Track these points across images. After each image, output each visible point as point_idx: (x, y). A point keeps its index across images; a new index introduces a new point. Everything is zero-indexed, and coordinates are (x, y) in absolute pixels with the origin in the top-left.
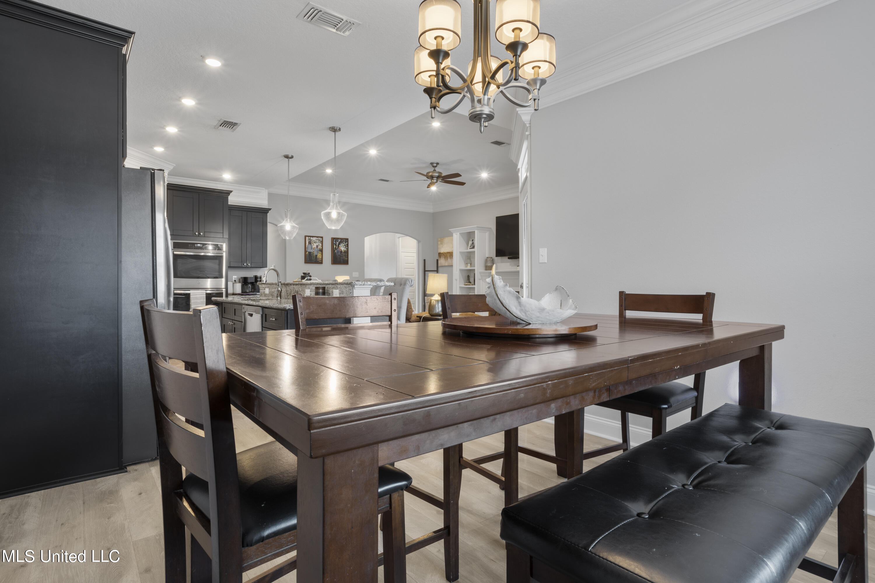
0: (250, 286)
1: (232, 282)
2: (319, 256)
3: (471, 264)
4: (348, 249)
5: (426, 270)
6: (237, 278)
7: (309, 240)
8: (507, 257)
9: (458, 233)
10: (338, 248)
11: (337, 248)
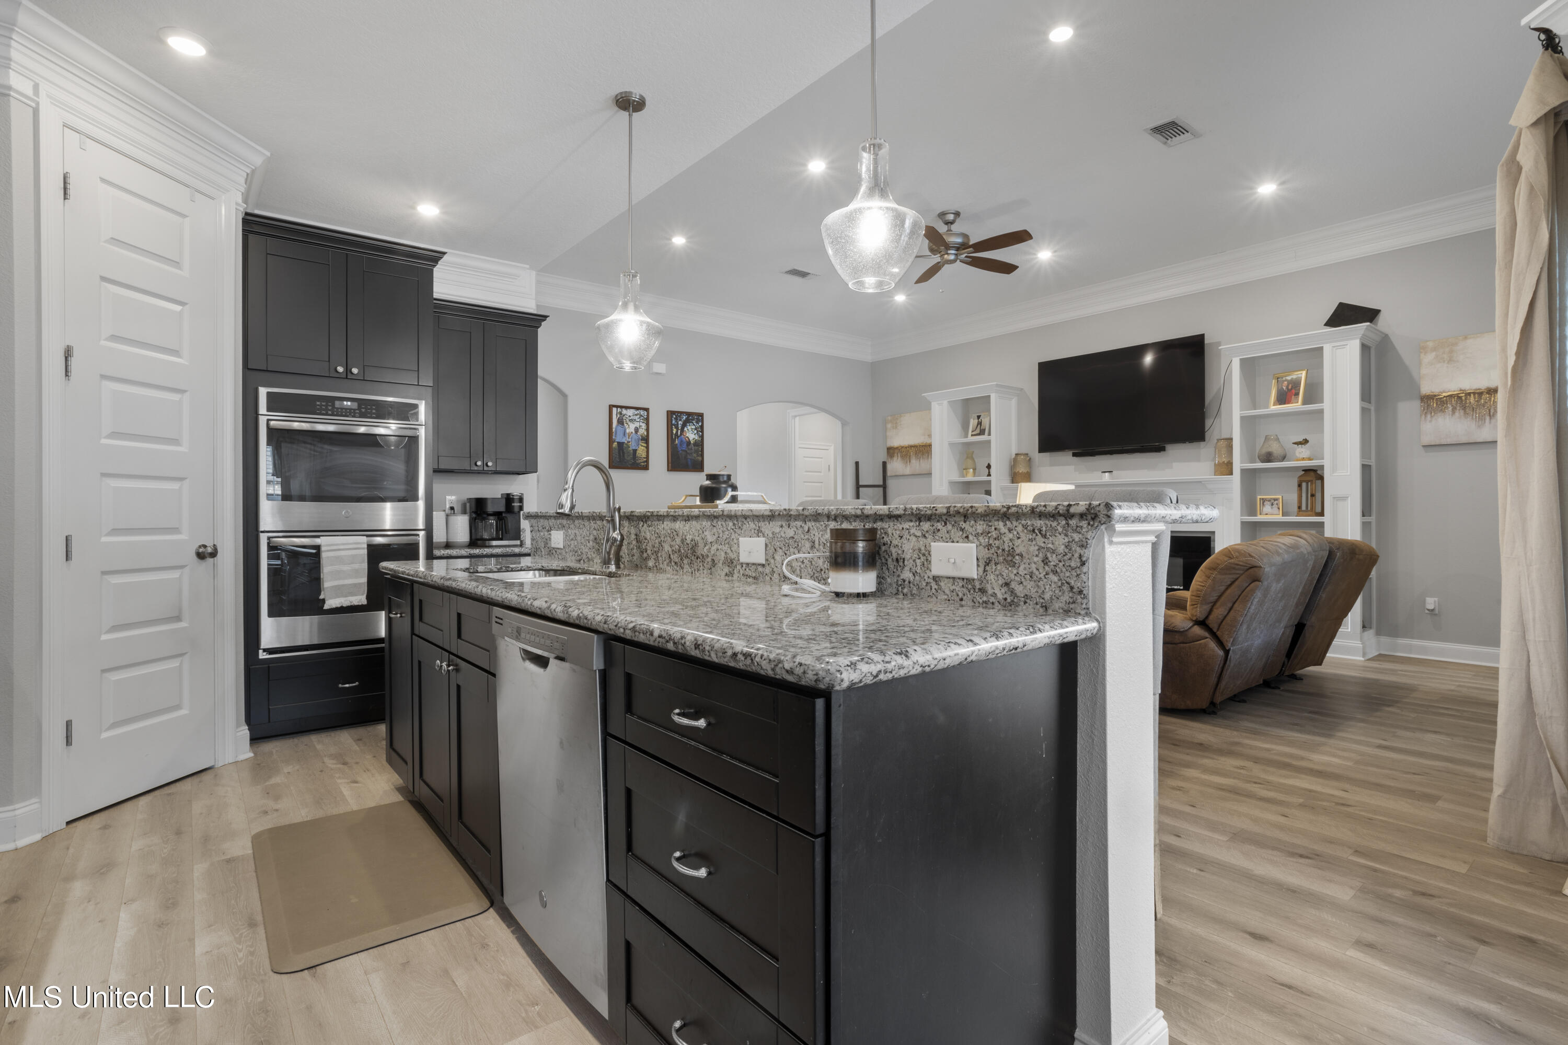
0: (492, 521)
1: (444, 511)
2: (641, 451)
3: (974, 469)
4: (702, 437)
5: (860, 484)
6: (458, 501)
7: (618, 416)
8: (1071, 453)
9: (945, 402)
10: (681, 434)
11: (679, 433)
